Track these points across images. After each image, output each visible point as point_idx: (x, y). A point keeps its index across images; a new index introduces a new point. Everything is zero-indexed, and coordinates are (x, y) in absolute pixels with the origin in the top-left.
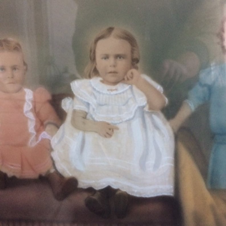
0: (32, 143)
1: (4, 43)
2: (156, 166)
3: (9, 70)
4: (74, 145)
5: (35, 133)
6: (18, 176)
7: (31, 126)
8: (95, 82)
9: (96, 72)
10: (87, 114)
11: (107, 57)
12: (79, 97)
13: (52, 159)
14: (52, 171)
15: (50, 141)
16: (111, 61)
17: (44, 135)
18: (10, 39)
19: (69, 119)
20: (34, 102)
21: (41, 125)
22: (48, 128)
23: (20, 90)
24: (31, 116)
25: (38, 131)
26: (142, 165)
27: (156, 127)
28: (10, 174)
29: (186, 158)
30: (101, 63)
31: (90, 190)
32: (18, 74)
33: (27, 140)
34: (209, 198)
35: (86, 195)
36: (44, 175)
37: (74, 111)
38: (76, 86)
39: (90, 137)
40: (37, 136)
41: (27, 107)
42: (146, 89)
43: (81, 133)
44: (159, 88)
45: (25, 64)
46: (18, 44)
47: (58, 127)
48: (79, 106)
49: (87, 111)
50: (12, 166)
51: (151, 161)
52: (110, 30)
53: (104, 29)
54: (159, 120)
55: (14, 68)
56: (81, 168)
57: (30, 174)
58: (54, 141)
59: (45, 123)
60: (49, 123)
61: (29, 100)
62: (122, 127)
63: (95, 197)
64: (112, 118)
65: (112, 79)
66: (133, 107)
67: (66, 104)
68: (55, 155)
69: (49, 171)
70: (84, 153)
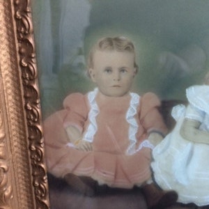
0: (130, 151)
1: (114, 42)
5: (136, 141)
6: (110, 184)
10: (200, 123)
12: (194, 105)
13: (151, 169)
14: (150, 182)
15: (151, 150)
17: (146, 143)
18: (122, 37)
21: (144, 133)
22: (152, 136)
23: (126, 93)
24: (134, 122)
36: (139, 186)
37: (186, 121)
38: (192, 92)
40: (137, 145)
43: (190, 144)
45: (135, 66)
46: (131, 44)
47: (164, 137)
49: (201, 120)
50: (105, 173)
55: (122, 70)
59: (149, 131)
60: (154, 131)
61: (134, 105)
67: (178, 113)
69: (145, 182)
70: (190, 166)
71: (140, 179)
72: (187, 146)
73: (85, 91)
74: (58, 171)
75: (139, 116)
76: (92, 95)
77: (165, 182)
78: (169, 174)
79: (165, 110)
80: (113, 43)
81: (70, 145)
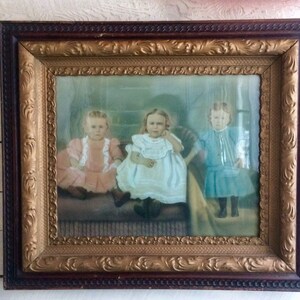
0: (105, 170)
2: (177, 184)
3: (98, 128)
4: (131, 171)
5: (108, 164)
6: (94, 191)
7: (106, 160)
8: (145, 136)
9: (146, 131)
11: (153, 123)
12: (136, 144)
14: (116, 188)
15: (116, 169)
16: (155, 125)
17: (114, 165)
18: (101, 111)
19: (129, 156)
20: (110, 146)
21: (112, 159)
22: (116, 161)
23: (102, 139)
24: (107, 154)
25: (110, 163)
26: (169, 184)
27: (177, 162)
28: (88, 190)
29: (193, 180)
30: (149, 127)
31: (138, 200)
32: (102, 130)
33: (102, 168)
34: (205, 203)
35: (135, 203)
36: (110, 190)
37: (132, 152)
38: (135, 138)
39: (140, 167)
40: (109, 166)
41: (105, 148)
42: (172, 141)
44: (179, 141)
45: (107, 125)
46: (105, 114)
47: (122, 161)
48: (135, 149)
49: (139, 152)
51: (174, 182)
52: (156, 110)
53: (152, 110)
54: (179, 158)
55: (101, 127)
56: (133, 186)
57: (101, 190)
58: (119, 169)
59: (114, 158)
60: (117, 159)
61: (107, 145)
62: (159, 162)
63: (141, 204)
64: (154, 157)
65: (155, 135)
66: (165, 151)
67: (128, 148)
68: (118, 178)
69: (113, 188)
70: (137, 177)
71: (110, 186)
72: (134, 166)
73: (81, 138)
74: (64, 185)
75: (110, 151)
76: (85, 140)
77: (123, 187)
78: (126, 182)
79: (122, 147)
80: (96, 114)
81: (72, 168)
